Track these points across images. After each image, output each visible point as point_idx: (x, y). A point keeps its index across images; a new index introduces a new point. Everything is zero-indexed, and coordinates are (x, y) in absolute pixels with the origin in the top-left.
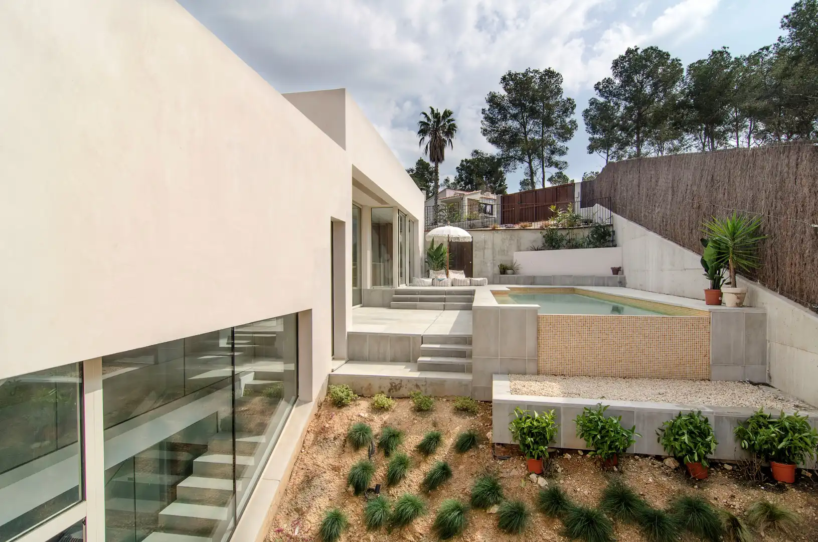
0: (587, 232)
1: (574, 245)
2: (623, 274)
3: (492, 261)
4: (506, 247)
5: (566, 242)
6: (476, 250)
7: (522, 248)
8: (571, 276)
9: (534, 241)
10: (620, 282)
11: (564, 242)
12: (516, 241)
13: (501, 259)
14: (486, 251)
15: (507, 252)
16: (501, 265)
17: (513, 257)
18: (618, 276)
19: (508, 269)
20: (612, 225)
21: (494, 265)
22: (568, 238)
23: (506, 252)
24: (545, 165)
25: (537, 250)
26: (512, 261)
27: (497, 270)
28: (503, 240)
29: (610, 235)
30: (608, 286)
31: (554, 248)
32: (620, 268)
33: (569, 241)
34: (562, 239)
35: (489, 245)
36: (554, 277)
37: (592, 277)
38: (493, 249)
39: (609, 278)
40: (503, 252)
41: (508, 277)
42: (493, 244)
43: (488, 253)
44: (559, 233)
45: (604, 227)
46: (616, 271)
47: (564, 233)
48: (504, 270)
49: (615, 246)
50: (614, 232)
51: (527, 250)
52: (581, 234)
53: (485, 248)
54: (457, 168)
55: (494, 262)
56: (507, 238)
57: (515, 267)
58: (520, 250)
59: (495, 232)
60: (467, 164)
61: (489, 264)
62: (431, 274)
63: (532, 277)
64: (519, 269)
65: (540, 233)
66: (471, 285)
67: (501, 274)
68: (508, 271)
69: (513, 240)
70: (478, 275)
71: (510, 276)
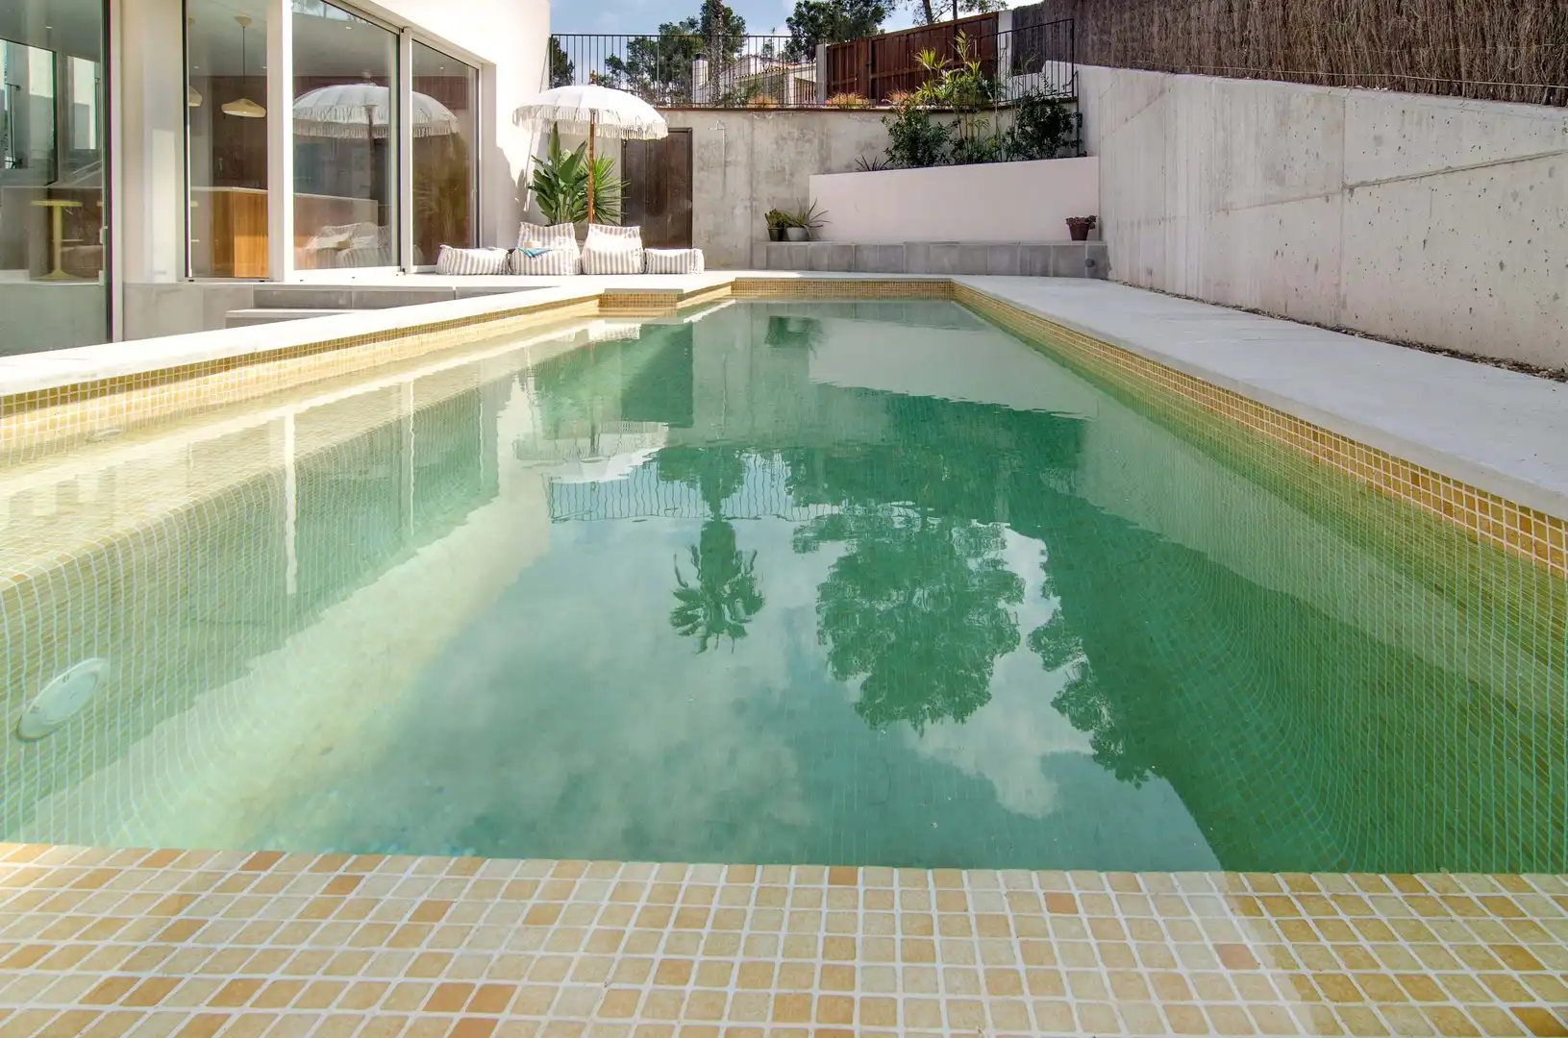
0: (1007, 121)
1: (972, 154)
2: (1100, 237)
3: (747, 202)
4: (787, 160)
5: (952, 147)
6: (701, 170)
7: (836, 162)
8: (951, 245)
9: (869, 146)
10: (1092, 263)
11: (947, 147)
12: (816, 141)
13: (774, 196)
14: (729, 170)
15: (792, 175)
16: (774, 213)
17: (807, 190)
18: (1087, 244)
19: (791, 226)
20: (1074, 100)
21: (753, 213)
22: (956, 135)
23: (787, 176)
25: (874, 169)
26: (806, 200)
27: (762, 226)
28: (780, 141)
29: (1068, 126)
30: (1056, 275)
31: (916, 162)
32: (1093, 218)
33: (960, 145)
34: (939, 139)
35: (740, 154)
36: (910, 246)
37: (1011, 248)
38: (752, 166)
39: (1061, 250)
40: (782, 175)
41: (789, 248)
42: (752, 152)
43: (738, 178)
44: (934, 121)
45: (1051, 103)
46: (1082, 228)
47: (946, 121)
48: (778, 229)
49: (1085, 155)
50: (1079, 116)
51: (848, 169)
52: (993, 125)
53: (726, 164)
54: (789, 20)
55: (754, 203)
56: (796, 134)
57: (811, 218)
58: (829, 171)
59: (755, 117)
60: (808, 13)
61: (738, 211)
62: (524, 235)
63: (850, 247)
64: (821, 223)
65: (883, 121)
66: (645, 272)
67: (773, 239)
68: (792, 232)
69: (809, 141)
70: (709, 242)
71: (794, 246)
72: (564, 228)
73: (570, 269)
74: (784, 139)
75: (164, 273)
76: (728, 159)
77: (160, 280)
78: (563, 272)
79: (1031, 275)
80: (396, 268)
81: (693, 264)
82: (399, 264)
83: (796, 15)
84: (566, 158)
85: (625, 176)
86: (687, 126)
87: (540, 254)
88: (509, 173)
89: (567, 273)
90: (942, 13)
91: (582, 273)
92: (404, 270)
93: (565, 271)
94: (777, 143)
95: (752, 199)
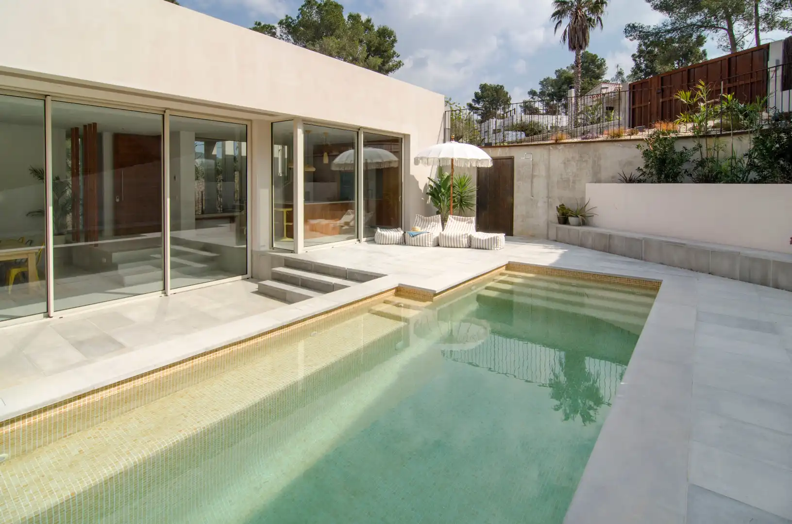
3: (546, 199)
4: (571, 174)
6: (519, 180)
7: (604, 175)
9: (630, 163)
12: (590, 162)
13: (562, 196)
14: (535, 180)
15: (574, 182)
16: (562, 207)
17: (584, 192)
19: (573, 215)
21: (549, 205)
22: (697, 156)
23: (571, 184)
24: (760, 28)
25: (630, 182)
26: (583, 199)
27: (554, 214)
28: (566, 163)
30: (775, 286)
33: (702, 163)
35: (541, 171)
36: (647, 241)
37: (730, 255)
38: (548, 177)
40: (565, 183)
41: (569, 230)
42: (548, 169)
43: (540, 185)
44: (679, 147)
47: (690, 145)
48: (564, 219)
51: (613, 180)
53: (533, 177)
54: (633, 56)
55: (550, 200)
56: (577, 157)
57: (586, 210)
58: (599, 181)
59: (551, 148)
60: (647, 49)
61: (540, 204)
62: (417, 221)
63: (607, 235)
64: (593, 215)
65: (638, 148)
66: (470, 247)
67: (560, 223)
68: (571, 220)
69: (586, 161)
70: (523, 221)
71: (573, 229)
72: (436, 217)
73: (430, 243)
74: (569, 161)
75: (264, 246)
76: (535, 174)
77: (262, 249)
78: (427, 245)
79: (750, 282)
80: (356, 240)
81: (495, 244)
82: (358, 238)
83: (638, 51)
84: (445, 177)
85: (478, 184)
86: (512, 155)
87: (416, 235)
88: (418, 186)
89: (430, 246)
90: (743, 36)
91: (438, 245)
92: (359, 241)
93: (428, 244)
94: (565, 163)
95: (548, 197)
